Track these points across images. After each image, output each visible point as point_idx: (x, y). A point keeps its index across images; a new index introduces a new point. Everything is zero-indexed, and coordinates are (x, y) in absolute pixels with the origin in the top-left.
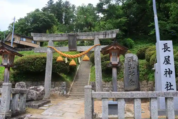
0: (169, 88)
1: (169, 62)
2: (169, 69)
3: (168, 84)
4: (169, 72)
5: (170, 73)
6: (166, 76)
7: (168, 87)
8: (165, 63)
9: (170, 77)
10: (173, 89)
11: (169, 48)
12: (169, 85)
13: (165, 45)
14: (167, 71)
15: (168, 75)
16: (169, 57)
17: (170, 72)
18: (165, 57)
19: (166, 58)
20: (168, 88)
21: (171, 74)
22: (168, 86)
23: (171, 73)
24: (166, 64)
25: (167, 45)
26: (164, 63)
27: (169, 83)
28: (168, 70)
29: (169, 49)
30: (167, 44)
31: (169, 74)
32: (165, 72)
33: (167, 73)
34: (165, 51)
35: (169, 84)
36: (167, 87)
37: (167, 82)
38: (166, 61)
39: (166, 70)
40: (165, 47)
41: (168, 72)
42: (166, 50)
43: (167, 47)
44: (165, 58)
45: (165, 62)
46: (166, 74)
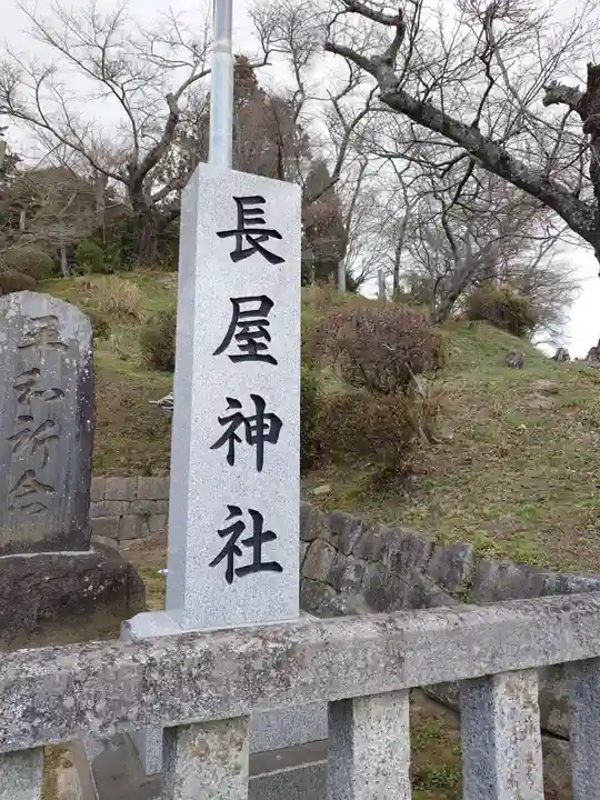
0: (245, 558)
1: (264, 347)
2: (259, 401)
3: (240, 526)
4: (253, 423)
5: (266, 432)
6: (231, 458)
7: (239, 553)
8: (234, 348)
9: (260, 468)
10: (276, 567)
11: (276, 234)
12: (248, 533)
13: (247, 207)
14: (238, 418)
15: (245, 451)
16: (267, 303)
17: (267, 421)
18: (235, 302)
19: (243, 307)
20: (239, 562)
21: (266, 444)
22: (239, 543)
23: (273, 438)
24: (234, 358)
25: (261, 211)
26: (219, 351)
27: (252, 512)
28: (249, 409)
29: (270, 245)
30: (261, 200)
31: (257, 441)
32: (222, 421)
33: (241, 431)
34: (238, 255)
35: (248, 520)
36: (231, 550)
37: (235, 511)
38: (238, 330)
39: (234, 403)
40: (241, 221)
41: (247, 421)
42: (246, 245)
43: (258, 226)
44: (237, 313)
45: (234, 342)
46: (231, 436)
